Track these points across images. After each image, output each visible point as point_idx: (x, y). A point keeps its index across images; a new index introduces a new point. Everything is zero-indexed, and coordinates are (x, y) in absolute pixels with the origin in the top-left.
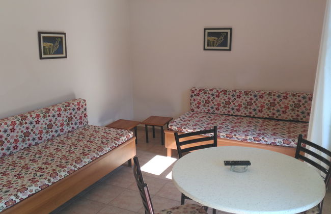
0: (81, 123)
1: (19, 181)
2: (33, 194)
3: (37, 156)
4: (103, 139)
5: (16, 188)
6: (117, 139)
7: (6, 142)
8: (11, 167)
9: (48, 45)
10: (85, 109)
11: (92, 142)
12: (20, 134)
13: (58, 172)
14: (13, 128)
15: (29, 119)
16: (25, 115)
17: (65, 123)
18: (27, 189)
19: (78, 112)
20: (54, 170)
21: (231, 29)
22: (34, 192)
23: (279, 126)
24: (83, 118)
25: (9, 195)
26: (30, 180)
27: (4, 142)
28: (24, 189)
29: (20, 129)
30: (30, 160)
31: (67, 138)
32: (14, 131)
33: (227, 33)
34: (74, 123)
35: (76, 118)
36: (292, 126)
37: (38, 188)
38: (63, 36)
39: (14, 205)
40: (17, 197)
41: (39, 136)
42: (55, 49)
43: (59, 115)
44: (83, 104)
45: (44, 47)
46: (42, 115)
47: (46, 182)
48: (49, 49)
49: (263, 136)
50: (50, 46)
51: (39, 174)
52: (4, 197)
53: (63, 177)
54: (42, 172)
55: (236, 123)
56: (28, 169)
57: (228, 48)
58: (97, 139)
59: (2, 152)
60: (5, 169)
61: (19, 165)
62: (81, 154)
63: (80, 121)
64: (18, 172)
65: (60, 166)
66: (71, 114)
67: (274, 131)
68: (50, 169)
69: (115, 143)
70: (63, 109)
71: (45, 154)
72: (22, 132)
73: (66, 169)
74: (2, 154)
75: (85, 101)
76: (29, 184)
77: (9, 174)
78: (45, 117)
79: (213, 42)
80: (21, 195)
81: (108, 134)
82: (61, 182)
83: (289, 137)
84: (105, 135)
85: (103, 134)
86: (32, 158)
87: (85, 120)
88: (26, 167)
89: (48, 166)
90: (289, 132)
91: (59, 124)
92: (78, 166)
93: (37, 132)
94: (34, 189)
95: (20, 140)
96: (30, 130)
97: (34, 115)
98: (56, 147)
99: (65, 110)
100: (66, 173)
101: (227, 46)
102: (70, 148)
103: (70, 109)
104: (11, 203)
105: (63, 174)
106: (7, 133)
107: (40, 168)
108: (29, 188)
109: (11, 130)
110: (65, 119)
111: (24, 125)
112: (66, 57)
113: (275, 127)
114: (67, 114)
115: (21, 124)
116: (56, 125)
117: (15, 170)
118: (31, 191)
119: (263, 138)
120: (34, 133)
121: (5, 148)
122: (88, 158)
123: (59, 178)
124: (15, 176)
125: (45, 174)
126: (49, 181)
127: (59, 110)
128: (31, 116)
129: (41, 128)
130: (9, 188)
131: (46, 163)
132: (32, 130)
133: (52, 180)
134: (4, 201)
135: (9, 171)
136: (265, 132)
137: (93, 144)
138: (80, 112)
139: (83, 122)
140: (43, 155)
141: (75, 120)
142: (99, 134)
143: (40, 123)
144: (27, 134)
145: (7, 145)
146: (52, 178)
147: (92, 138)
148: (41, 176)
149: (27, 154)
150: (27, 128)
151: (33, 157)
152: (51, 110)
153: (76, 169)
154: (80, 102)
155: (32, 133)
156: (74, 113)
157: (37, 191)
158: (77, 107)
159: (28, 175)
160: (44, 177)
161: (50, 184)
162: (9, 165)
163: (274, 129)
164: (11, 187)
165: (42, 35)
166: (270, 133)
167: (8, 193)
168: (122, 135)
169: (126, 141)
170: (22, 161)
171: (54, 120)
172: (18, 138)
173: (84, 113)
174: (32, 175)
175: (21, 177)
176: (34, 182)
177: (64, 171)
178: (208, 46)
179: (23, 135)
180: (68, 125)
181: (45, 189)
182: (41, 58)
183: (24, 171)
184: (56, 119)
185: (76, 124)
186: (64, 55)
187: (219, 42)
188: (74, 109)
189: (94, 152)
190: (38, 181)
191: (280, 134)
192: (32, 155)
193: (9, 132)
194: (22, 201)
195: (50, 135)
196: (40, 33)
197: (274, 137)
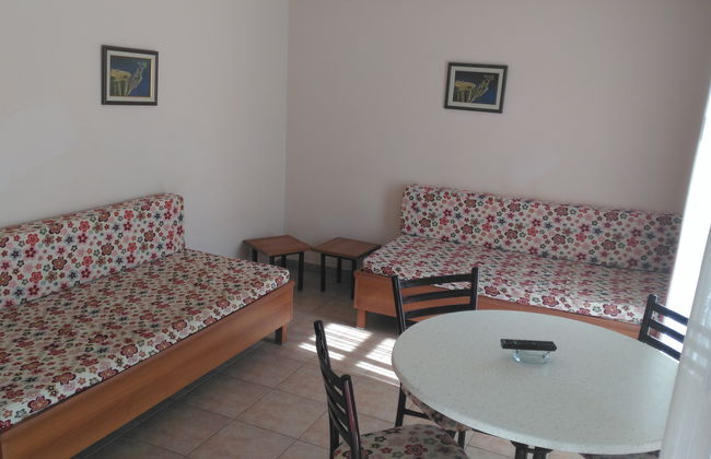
0: (169, 246)
1: (56, 359)
2: (85, 389)
3: (89, 309)
4: (229, 283)
5: (51, 374)
6: (257, 283)
7: (15, 277)
8: (34, 330)
9: (120, 74)
10: (181, 218)
11: (204, 287)
12: (45, 262)
13: (137, 345)
14: (32, 249)
15: (67, 231)
16: (58, 221)
17: (139, 245)
18: (75, 376)
19: (166, 222)
20: (128, 341)
21: (505, 68)
22: (87, 384)
23: (593, 277)
24: (176, 236)
25: (37, 387)
26: (78, 358)
27: (11, 277)
28: (67, 375)
29: (45, 252)
30: (76, 317)
31: (150, 274)
32: (32, 256)
33: (497, 76)
34: (156, 245)
35: (161, 234)
36: (621, 277)
37: (96, 376)
38: (153, 57)
39: (46, 409)
40: (54, 394)
41: (83, 268)
42: (134, 86)
43: (128, 227)
44: (177, 206)
45: (112, 78)
46: (92, 224)
47: (114, 365)
48: (123, 83)
49: (562, 295)
50: (125, 77)
51: (96, 347)
52: (25, 391)
53: (148, 356)
54: (103, 344)
55: (504, 265)
56: (72, 334)
57: (496, 107)
58: (215, 280)
59: (4, 298)
60: (21, 333)
61: (52, 326)
62: (183, 310)
63: (168, 241)
64: (51, 342)
65: (142, 332)
66: (151, 225)
67: (585, 287)
68: (120, 339)
69: (253, 291)
70: (135, 213)
71: (105, 305)
72: (50, 257)
73: (154, 339)
74: (4, 303)
75: (182, 199)
76: (77, 366)
77: (32, 343)
78: (98, 228)
79: (466, 93)
80: (61, 390)
81: (238, 271)
82: (143, 366)
83: (617, 300)
84: (232, 273)
85: (226, 271)
86: (78, 314)
87: (180, 240)
88: (67, 331)
89: (114, 331)
90: (615, 290)
91: (126, 246)
92: (178, 335)
93: (80, 260)
94: (88, 377)
95: (45, 274)
96: (65, 255)
97: (77, 224)
98: (128, 293)
99: (141, 216)
100: (154, 348)
101: (494, 103)
102: (159, 298)
103: (149, 215)
104: (40, 405)
105: (147, 349)
106: (18, 259)
107: (99, 335)
108: (78, 376)
109: (27, 252)
110: (139, 234)
111: (56, 244)
112: (155, 104)
113: (586, 278)
114: (143, 226)
115: (48, 241)
116: (120, 247)
117: (44, 337)
118: (82, 381)
119: (563, 300)
120: (74, 261)
121: (13, 290)
122: (198, 319)
123: (139, 358)
124: (46, 348)
125: (111, 347)
126: (119, 362)
127: (129, 215)
128: (70, 225)
129: (89, 251)
130: (35, 372)
131: (109, 325)
132: (70, 255)
133: (126, 361)
134: (27, 400)
135: (31, 338)
136: (567, 287)
137: (207, 291)
138: (170, 222)
139: (175, 244)
140: (102, 308)
141: (158, 239)
142: (218, 271)
143: (88, 241)
144: (59, 264)
145: (16, 283)
146: (124, 357)
147: (204, 278)
148: (101, 351)
149: (67, 304)
150: (61, 251)
151: (79, 310)
152: (112, 214)
153: (174, 341)
154: (172, 201)
155: (69, 261)
156: (157, 224)
157: (94, 382)
158: (165, 211)
159: (73, 348)
160: (107, 354)
161: (120, 369)
162: (31, 326)
163: (585, 282)
164: (40, 371)
165: (110, 53)
166: (577, 289)
167: (35, 384)
168: (266, 276)
169: (275, 290)
170: (57, 318)
171: (115, 236)
172: (41, 270)
173: (179, 224)
174: (83, 347)
175: (60, 352)
176: (88, 363)
177: (150, 344)
178: (455, 99)
179: (52, 266)
180: (144, 248)
181: (110, 380)
182: (104, 102)
183: (63, 339)
184: (121, 235)
185: (160, 247)
186: (152, 99)
187: (480, 94)
188: (157, 216)
189: (211, 308)
190: (95, 361)
191: (597, 293)
192: (77, 307)
193: (23, 256)
194: (64, 400)
195: (106, 268)
196: (105, 49)
197: (585, 298)
